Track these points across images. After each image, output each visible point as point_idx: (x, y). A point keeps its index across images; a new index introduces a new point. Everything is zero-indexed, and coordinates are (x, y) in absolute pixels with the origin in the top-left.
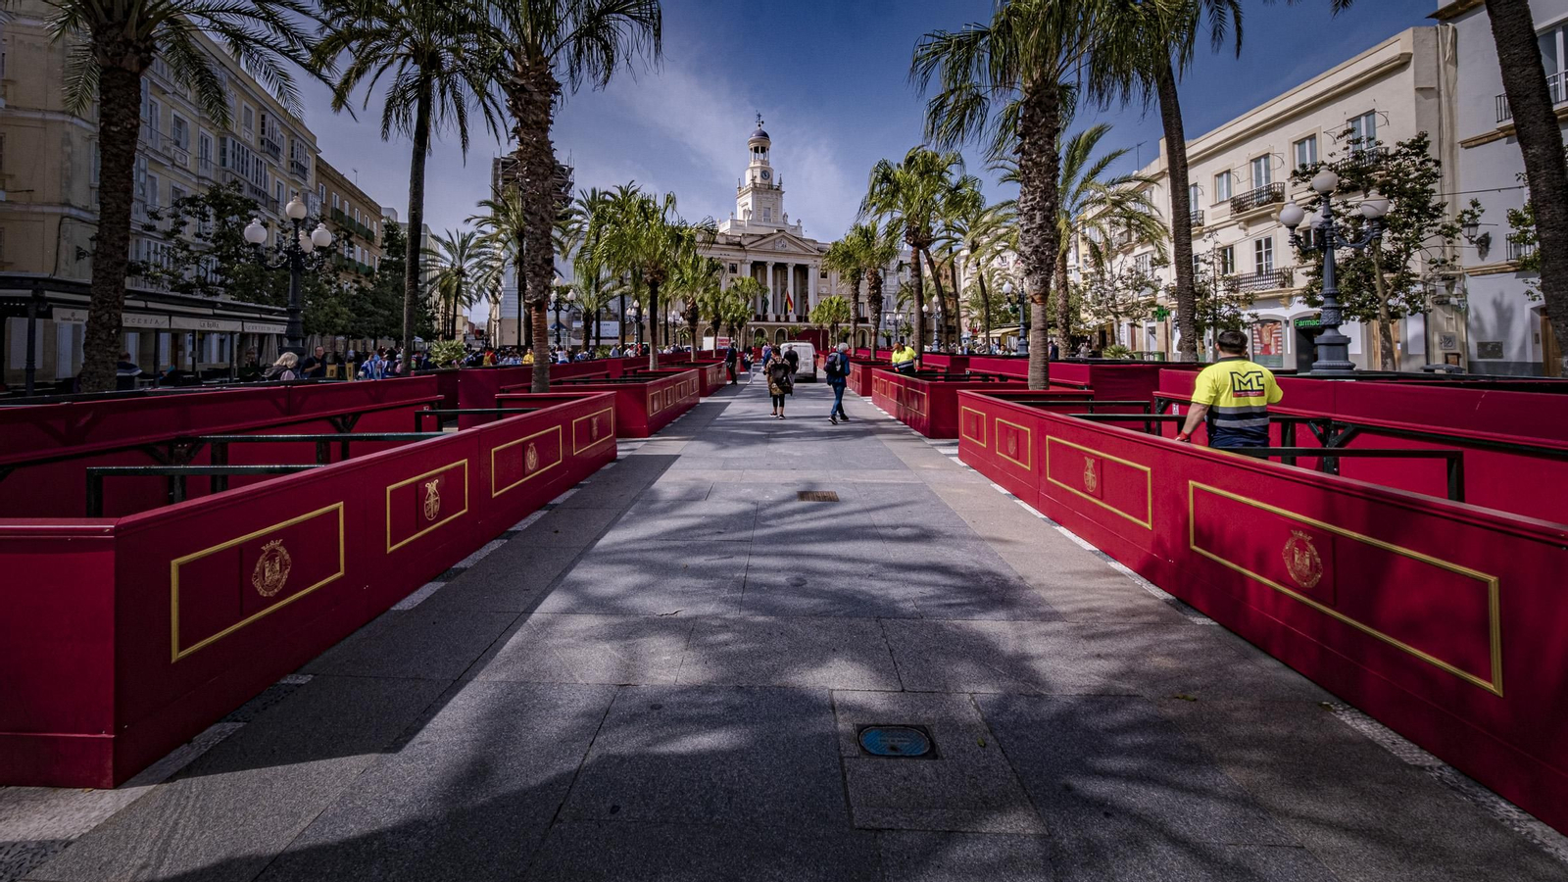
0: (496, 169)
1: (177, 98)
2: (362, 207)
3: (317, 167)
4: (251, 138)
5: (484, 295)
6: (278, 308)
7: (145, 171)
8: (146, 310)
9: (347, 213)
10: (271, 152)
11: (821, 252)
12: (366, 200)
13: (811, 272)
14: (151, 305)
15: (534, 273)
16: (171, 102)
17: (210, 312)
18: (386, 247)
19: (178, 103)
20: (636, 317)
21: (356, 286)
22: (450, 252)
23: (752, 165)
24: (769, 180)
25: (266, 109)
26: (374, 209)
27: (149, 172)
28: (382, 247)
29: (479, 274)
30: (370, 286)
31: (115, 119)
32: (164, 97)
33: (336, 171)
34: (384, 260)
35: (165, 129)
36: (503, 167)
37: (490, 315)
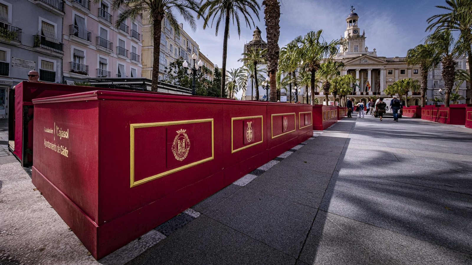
0: (245, 48)
1: (171, 39)
2: (209, 64)
3: (199, 54)
4: (185, 48)
5: (241, 88)
6: (190, 89)
7: (165, 58)
8: (163, 88)
9: (206, 67)
10: (189, 51)
11: (388, 62)
12: (210, 62)
13: (382, 72)
14: (164, 87)
15: (271, 58)
16: (169, 40)
17: (176, 89)
18: (215, 75)
19: (171, 41)
20: (295, 93)
21: (208, 86)
22: (232, 75)
23: (348, 28)
24: (357, 34)
25: (188, 40)
26: (212, 65)
27: (166, 59)
28: (214, 75)
29: (240, 82)
30: (211, 86)
31: (156, 34)
32: (168, 40)
33: (203, 55)
34: (215, 78)
35: (168, 47)
36: (247, 47)
37: (242, 96)
